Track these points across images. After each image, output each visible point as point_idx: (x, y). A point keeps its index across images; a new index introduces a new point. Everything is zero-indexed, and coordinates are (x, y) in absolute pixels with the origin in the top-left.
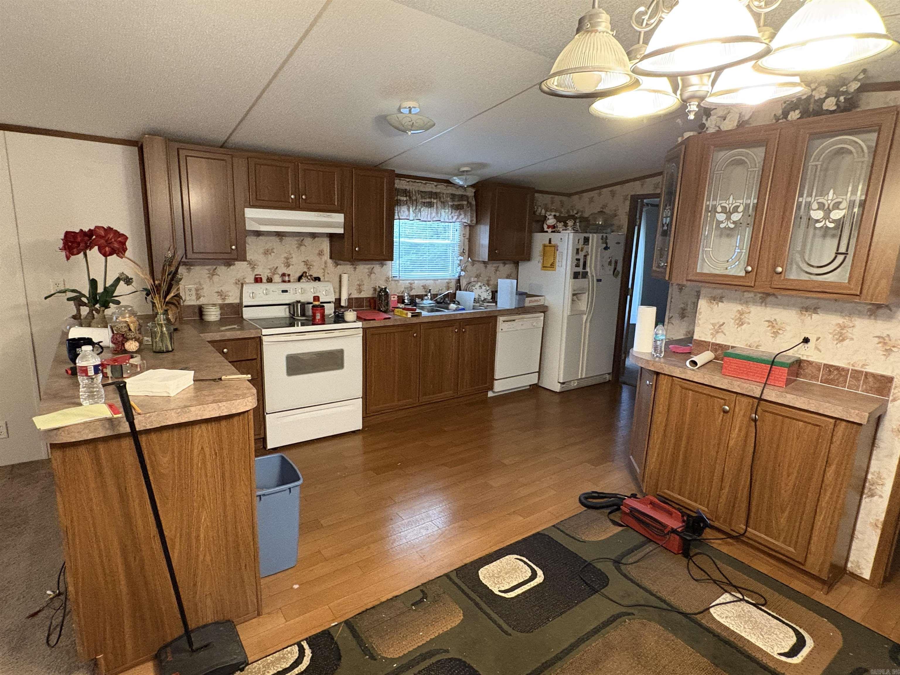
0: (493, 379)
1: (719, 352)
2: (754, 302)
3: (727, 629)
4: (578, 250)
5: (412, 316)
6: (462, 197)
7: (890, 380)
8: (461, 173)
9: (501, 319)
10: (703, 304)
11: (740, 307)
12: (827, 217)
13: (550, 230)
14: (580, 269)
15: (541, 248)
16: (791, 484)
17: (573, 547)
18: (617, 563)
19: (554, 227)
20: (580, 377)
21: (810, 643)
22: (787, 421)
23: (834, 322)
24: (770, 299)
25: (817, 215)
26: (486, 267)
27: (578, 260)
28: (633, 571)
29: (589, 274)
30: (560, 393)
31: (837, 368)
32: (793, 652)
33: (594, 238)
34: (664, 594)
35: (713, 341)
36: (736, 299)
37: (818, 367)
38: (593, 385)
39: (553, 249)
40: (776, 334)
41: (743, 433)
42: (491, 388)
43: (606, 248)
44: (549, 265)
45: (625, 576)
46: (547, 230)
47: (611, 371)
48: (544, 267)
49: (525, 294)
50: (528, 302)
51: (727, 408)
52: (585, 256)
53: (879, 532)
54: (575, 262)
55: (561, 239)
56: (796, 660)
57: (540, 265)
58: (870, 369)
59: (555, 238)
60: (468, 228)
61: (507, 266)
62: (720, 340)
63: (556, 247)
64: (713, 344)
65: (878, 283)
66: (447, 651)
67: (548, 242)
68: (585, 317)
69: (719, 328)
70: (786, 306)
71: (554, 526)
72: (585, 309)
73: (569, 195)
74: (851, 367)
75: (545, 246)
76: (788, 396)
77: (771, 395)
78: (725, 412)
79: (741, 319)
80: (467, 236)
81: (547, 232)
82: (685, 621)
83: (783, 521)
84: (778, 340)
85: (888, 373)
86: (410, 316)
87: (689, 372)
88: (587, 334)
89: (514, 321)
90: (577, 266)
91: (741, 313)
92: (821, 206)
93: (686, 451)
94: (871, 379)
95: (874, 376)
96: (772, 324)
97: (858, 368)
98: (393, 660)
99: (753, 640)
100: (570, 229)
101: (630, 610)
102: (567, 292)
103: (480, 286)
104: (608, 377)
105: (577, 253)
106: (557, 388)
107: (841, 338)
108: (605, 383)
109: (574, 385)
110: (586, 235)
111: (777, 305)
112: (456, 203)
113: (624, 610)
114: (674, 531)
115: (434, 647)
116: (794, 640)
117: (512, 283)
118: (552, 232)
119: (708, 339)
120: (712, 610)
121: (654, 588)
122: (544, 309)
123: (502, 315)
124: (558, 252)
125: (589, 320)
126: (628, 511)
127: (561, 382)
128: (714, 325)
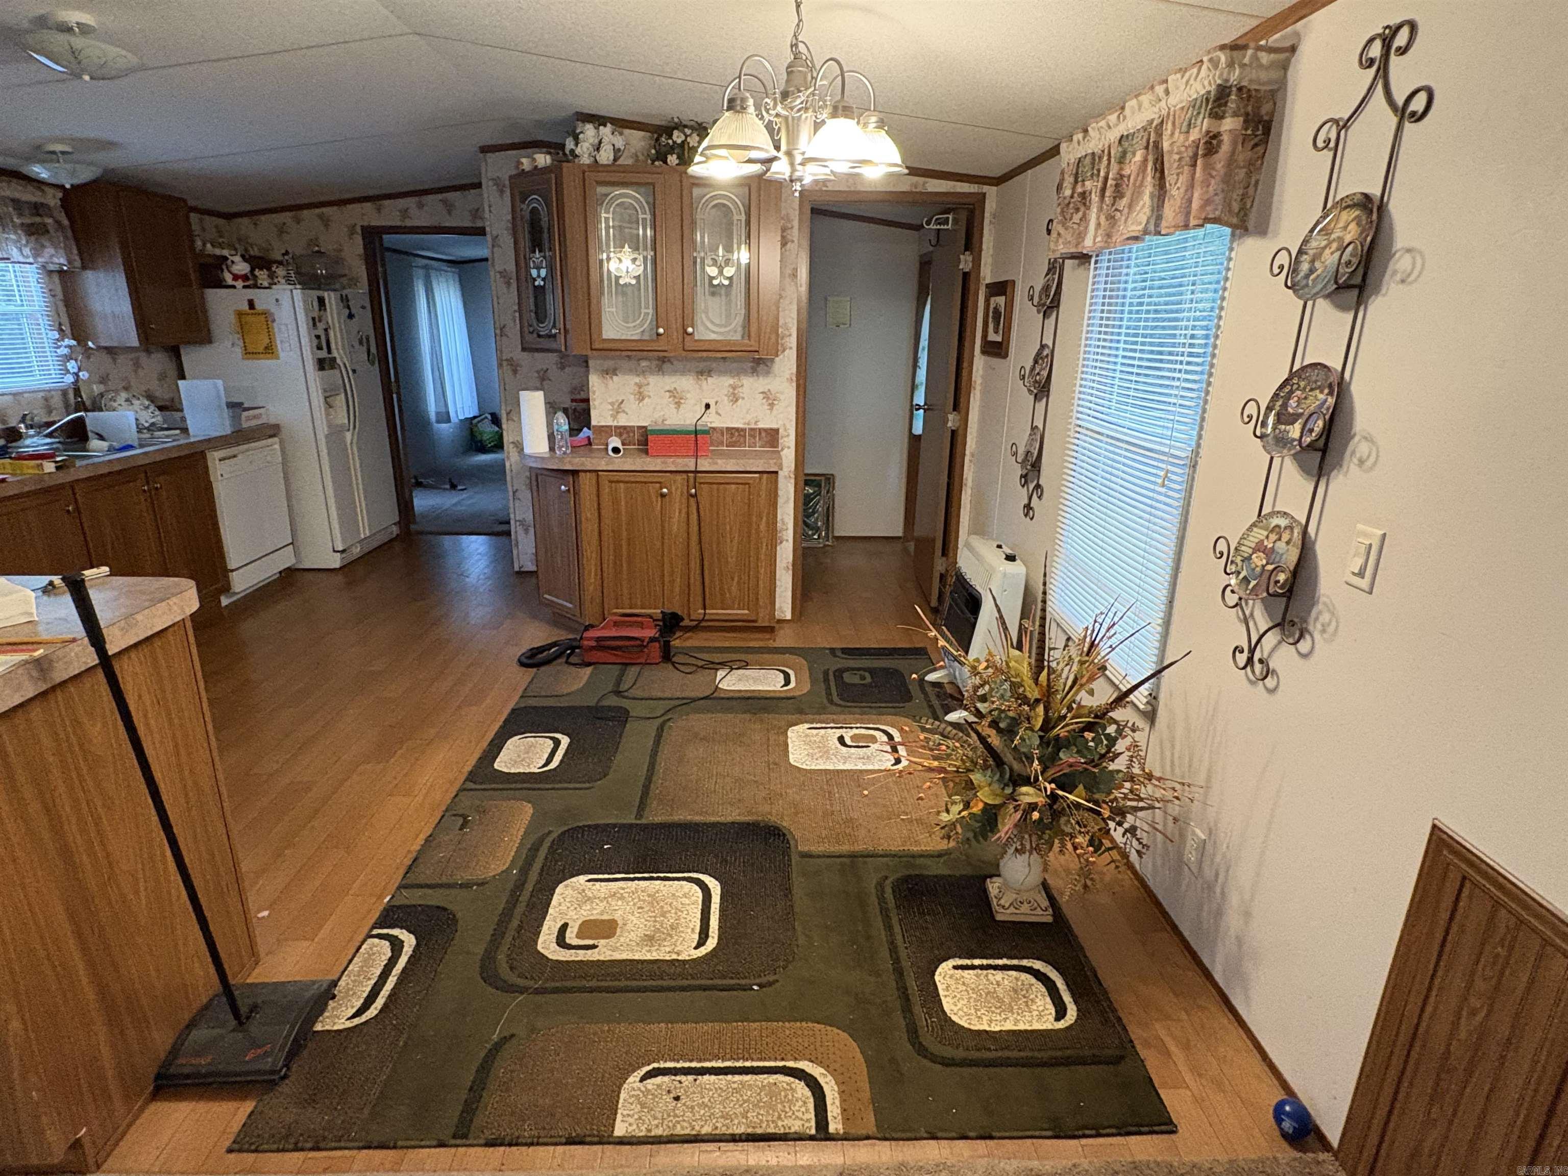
0: (226, 572)
1: (624, 436)
2: (652, 373)
3: (740, 691)
4: (313, 319)
5: (57, 468)
6: (37, 209)
7: (777, 431)
8: (50, 157)
9: (214, 457)
10: (594, 380)
11: (637, 380)
12: (721, 273)
13: (239, 284)
14: (323, 354)
15: (233, 318)
16: (735, 549)
17: (564, 703)
18: (618, 693)
19: (245, 278)
20: (362, 536)
21: (791, 672)
22: (722, 487)
23: (727, 384)
24: (666, 366)
25: (712, 271)
26: (114, 360)
27: (318, 337)
28: (637, 692)
29: (338, 361)
30: (341, 568)
31: (737, 429)
32: (787, 682)
33: (331, 298)
34: (678, 695)
35: (615, 424)
36: (631, 370)
37: (721, 431)
38: (380, 547)
39: (262, 318)
40: (678, 404)
41: (684, 515)
42: (226, 589)
43: (351, 316)
44: (261, 350)
45: (634, 699)
46: (234, 283)
47: (397, 519)
48: (248, 353)
49: (239, 405)
50: (248, 421)
51: (665, 490)
52: (326, 330)
53: (791, 572)
54: (315, 342)
55: (277, 300)
56: (792, 685)
57: (238, 351)
58: (761, 425)
59: (263, 299)
60: (56, 278)
61: (153, 356)
62: (623, 421)
63: (268, 317)
64: (616, 427)
65: (769, 338)
66: (550, 832)
67: (246, 307)
68: (348, 435)
69: (618, 408)
70: (683, 373)
71: (522, 697)
72: (346, 421)
73: (229, 217)
74: (746, 426)
75: (240, 314)
76: (719, 461)
77: (705, 465)
78: (663, 496)
79: (640, 393)
80: (60, 296)
81: (234, 287)
82: (709, 702)
83: (734, 589)
84: (682, 410)
85: (774, 426)
86: (54, 470)
87: (617, 461)
88: (358, 465)
89: (235, 456)
90: (319, 348)
91: (640, 386)
92: (715, 263)
93: (629, 556)
94: (763, 434)
95: (765, 430)
96: (673, 393)
97: (753, 426)
98: (508, 871)
99: (761, 688)
100: (283, 281)
101: (666, 718)
102: (314, 395)
103: (127, 400)
104: (395, 530)
105: (314, 325)
106: (335, 562)
107: (735, 399)
108: (391, 541)
109: (357, 551)
110: (320, 293)
111: (675, 372)
112: (28, 221)
113: (661, 720)
114: (652, 640)
115: (533, 838)
116: (782, 675)
117: (216, 387)
118: (244, 287)
119: (610, 422)
120: (720, 686)
121: (668, 694)
122: (273, 431)
123: (216, 448)
124: (275, 325)
125: (355, 441)
126: (594, 644)
127: (341, 548)
128: (612, 404)
